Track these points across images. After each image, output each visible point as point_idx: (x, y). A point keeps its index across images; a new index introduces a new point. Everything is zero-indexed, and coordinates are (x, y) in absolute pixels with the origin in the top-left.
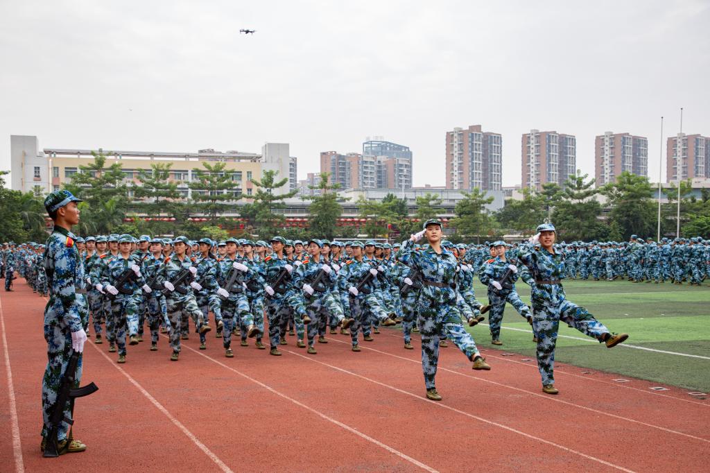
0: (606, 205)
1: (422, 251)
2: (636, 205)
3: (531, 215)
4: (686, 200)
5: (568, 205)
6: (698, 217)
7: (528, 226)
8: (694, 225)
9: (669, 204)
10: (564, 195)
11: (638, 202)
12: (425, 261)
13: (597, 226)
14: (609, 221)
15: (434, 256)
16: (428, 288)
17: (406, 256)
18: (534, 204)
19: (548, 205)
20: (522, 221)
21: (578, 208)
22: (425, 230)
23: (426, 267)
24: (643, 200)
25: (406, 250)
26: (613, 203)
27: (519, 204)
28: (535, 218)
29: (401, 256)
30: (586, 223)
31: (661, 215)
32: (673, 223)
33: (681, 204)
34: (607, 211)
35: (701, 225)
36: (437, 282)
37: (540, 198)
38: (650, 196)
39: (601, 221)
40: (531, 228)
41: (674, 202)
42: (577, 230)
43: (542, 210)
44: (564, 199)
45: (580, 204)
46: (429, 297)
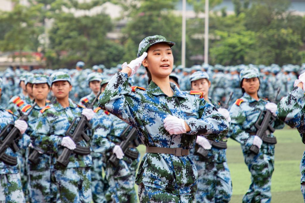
0: (119, 19)
1: (142, 92)
2: (155, 19)
3: (21, 31)
4: (215, 13)
5: (70, 19)
6: (229, 36)
7: (18, 46)
8: (225, 46)
9: (196, 18)
10: (65, 5)
11: (158, 16)
12: (150, 110)
13: (108, 46)
14: (123, 41)
15: (162, 100)
16: (159, 159)
17: (117, 100)
18: (26, 15)
19: (45, 17)
20: (10, 39)
21: (84, 22)
22: (145, 54)
23: (152, 120)
24: (164, 12)
25: (117, 90)
26: (129, 16)
27: (5, 16)
28: (27, 35)
29: (109, 101)
30: (94, 43)
31: (187, 32)
32: (199, 43)
33: (211, 19)
34: (121, 26)
35: (233, 46)
36: (172, 146)
37: (33, 8)
38: (172, 8)
39: (113, 39)
40: (22, 49)
41: (201, 15)
42: (83, 53)
43: (37, 24)
44: (65, 10)
45: (86, 17)
46: (164, 174)
